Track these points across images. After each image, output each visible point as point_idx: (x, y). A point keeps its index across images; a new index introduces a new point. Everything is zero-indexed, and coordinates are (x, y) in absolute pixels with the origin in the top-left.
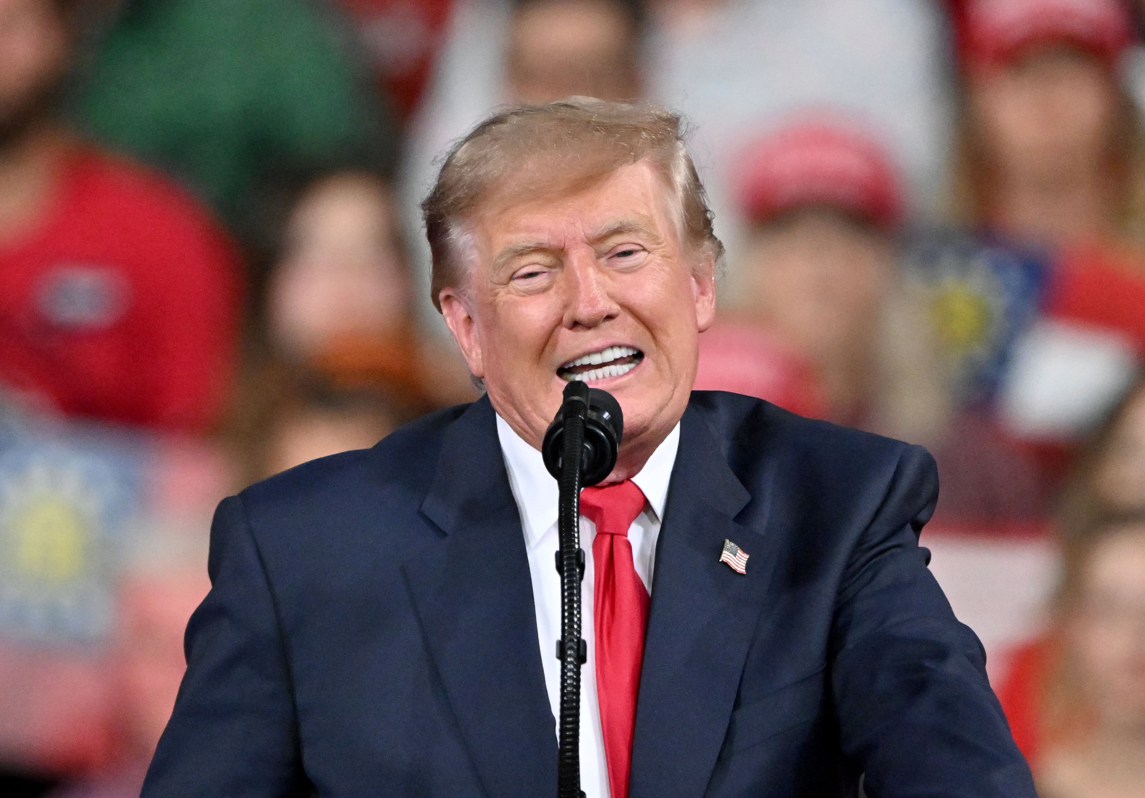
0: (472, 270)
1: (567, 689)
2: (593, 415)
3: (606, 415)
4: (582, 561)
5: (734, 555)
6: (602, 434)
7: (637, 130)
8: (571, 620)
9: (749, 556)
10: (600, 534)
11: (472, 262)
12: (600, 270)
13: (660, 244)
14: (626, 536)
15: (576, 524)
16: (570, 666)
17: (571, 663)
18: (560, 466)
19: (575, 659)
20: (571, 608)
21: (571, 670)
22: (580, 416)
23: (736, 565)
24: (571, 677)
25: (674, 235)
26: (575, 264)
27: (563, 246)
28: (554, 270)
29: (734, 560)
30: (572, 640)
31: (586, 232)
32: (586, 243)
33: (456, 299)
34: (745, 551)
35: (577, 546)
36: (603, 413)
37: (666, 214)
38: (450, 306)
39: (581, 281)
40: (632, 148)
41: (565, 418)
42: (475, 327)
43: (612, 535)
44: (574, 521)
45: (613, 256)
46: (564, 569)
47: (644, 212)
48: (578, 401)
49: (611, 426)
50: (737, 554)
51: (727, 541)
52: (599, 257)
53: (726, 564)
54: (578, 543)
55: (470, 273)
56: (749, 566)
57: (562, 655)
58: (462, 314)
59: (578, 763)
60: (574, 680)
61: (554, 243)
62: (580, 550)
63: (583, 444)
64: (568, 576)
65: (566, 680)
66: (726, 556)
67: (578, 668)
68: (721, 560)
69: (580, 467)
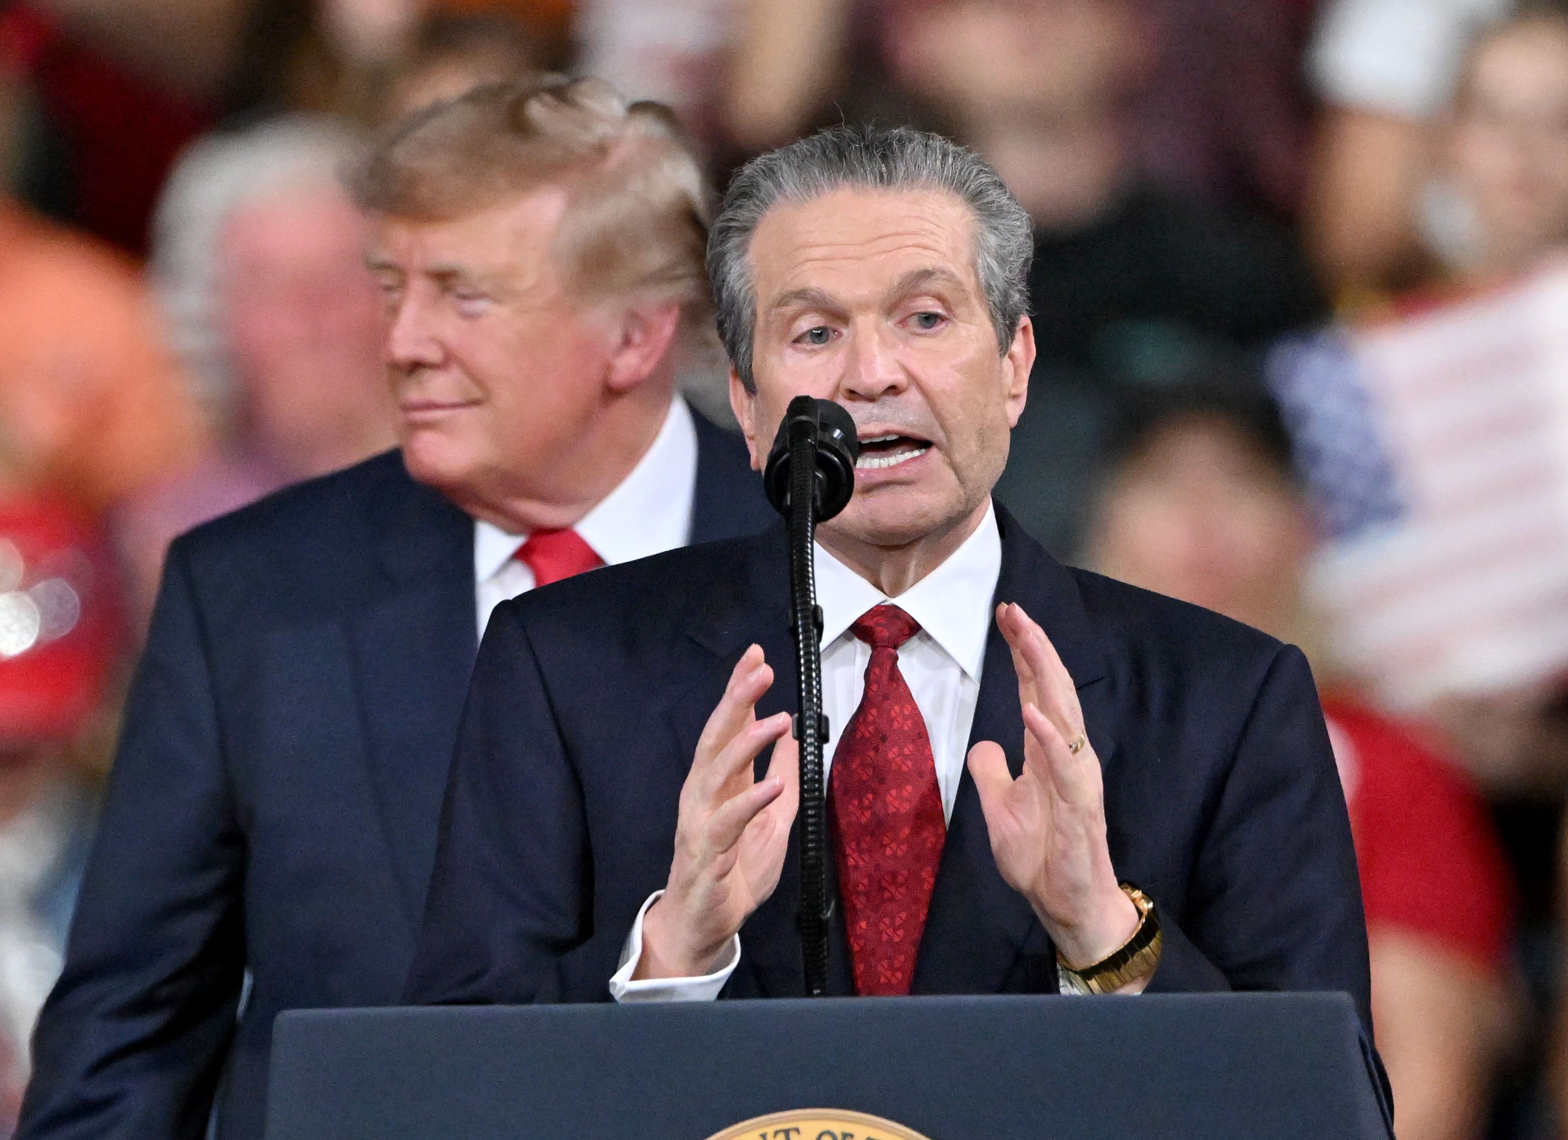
1: (807, 775)
2: (822, 436)
3: (837, 433)
4: (820, 620)
6: (836, 459)
8: (809, 692)
16: (810, 749)
17: (811, 744)
18: (789, 503)
19: (816, 740)
20: (809, 677)
21: (810, 753)
22: (809, 440)
24: (811, 762)
30: (811, 717)
35: (813, 602)
36: (834, 431)
41: (791, 444)
46: (798, 630)
48: (805, 421)
49: (843, 446)
54: (815, 599)
60: (815, 764)
62: (816, 607)
63: (814, 473)
64: (803, 639)
67: (820, 750)
69: (813, 504)
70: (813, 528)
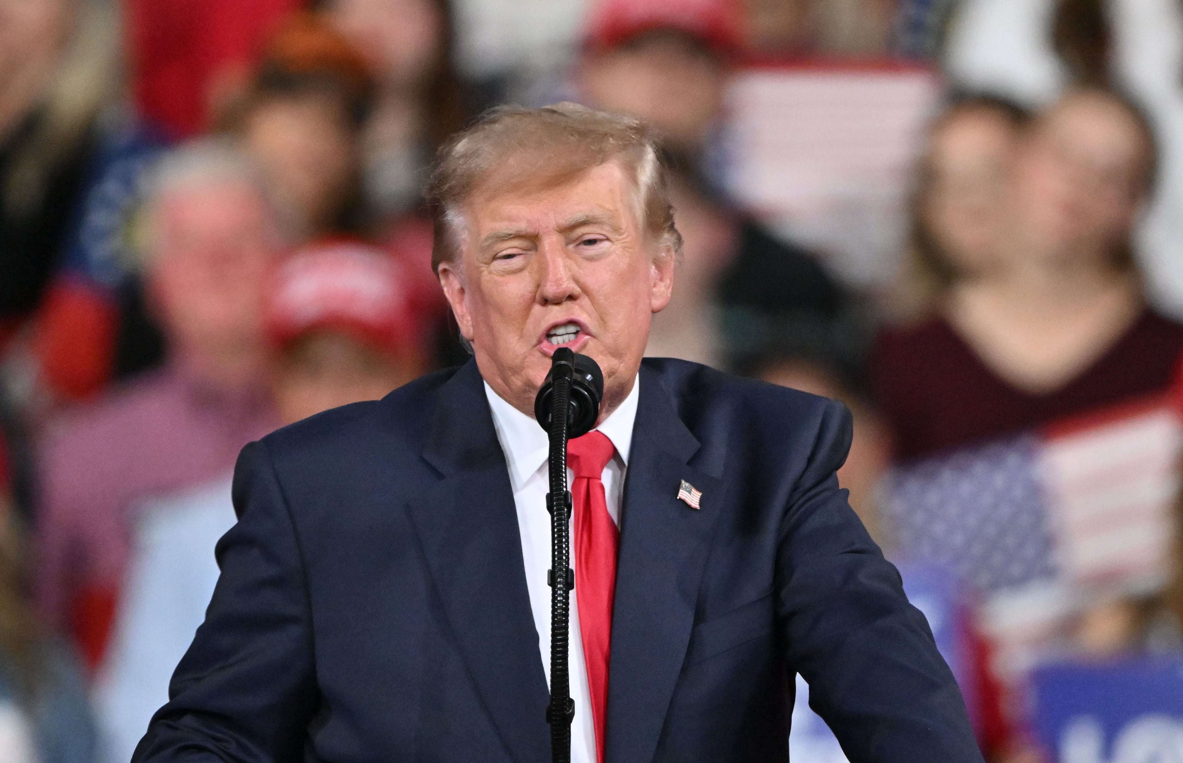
0: (464, 248)
1: (557, 611)
2: (577, 376)
3: (589, 377)
5: (689, 493)
6: (586, 393)
7: (605, 135)
8: (560, 553)
9: (701, 493)
10: (578, 478)
11: (464, 240)
12: (568, 256)
13: (622, 235)
14: (600, 479)
15: (564, 470)
16: (560, 592)
17: (560, 589)
18: (550, 420)
19: (564, 586)
20: (560, 542)
21: (560, 595)
22: (567, 378)
23: (690, 501)
24: (560, 601)
25: (636, 227)
26: (547, 249)
27: (538, 231)
28: (529, 252)
29: (689, 497)
30: (561, 570)
31: (557, 222)
32: (557, 231)
33: (452, 273)
34: (698, 489)
35: (565, 489)
36: (587, 375)
37: (631, 208)
38: (447, 277)
39: (550, 264)
40: (601, 151)
41: (554, 380)
42: (467, 297)
43: (589, 479)
44: (562, 468)
45: (580, 244)
46: (554, 508)
47: (609, 206)
48: (564, 365)
49: (593, 386)
50: (692, 492)
51: (683, 482)
52: (567, 244)
53: (682, 501)
54: (565, 487)
55: (462, 250)
56: (702, 501)
57: (552, 582)
58: (457, 286)
59: (567, 675)
60: (564, 603)
61: (531, 230)
62: (567, 493)
63: (570, 401)
64: (557, 515)
65: (557, 605)
66: (683, 494)
67: (567, 593)
68: (678, 498)
69: (567, 422)
70: (566, 442)
